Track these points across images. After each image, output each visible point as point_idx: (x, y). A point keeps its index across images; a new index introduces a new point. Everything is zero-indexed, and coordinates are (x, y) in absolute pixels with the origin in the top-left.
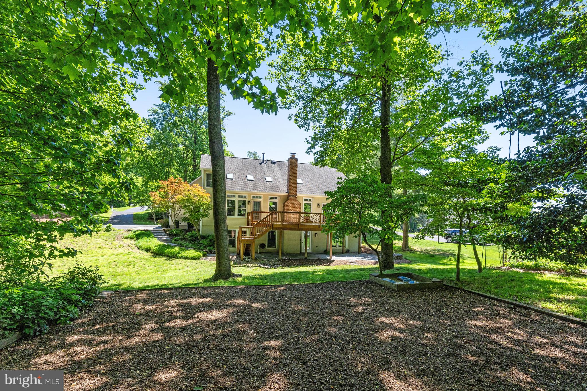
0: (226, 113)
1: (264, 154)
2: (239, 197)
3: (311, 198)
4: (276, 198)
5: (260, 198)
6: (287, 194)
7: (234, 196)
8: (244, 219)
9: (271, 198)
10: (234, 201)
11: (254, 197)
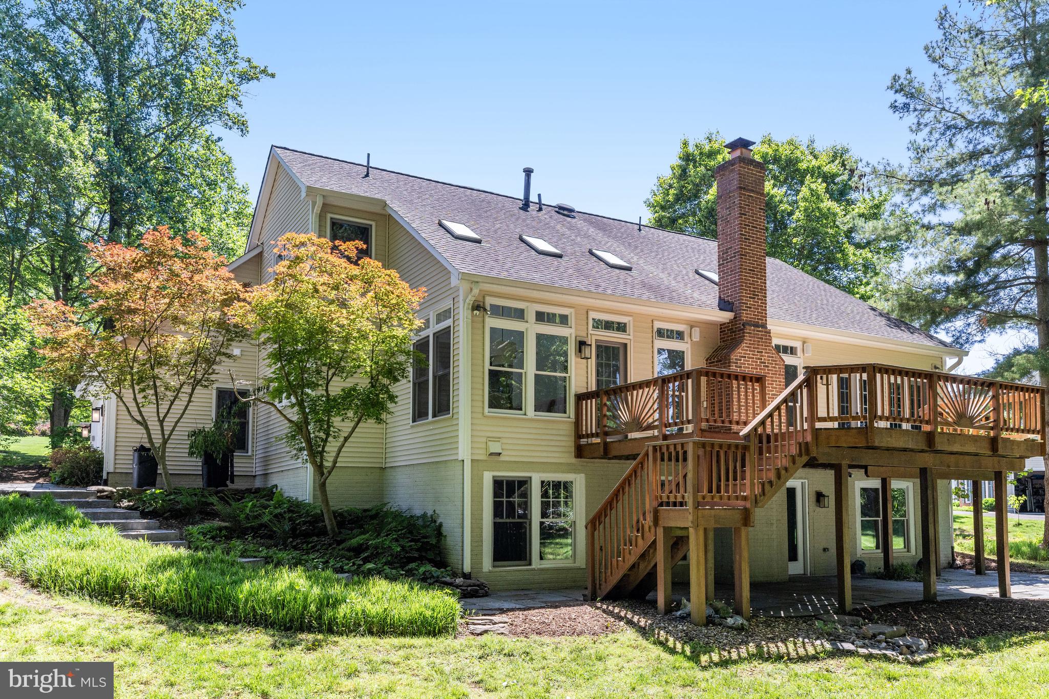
0: (242, 66)
1: (528, 172)
2: (541, 317)
3: (797, 344)
4: (680, 335)
5: (621, 327)
6: (726, 316)
7: (519, 314)
8: (562, 422)
9: (660, 333)
10: (520, 335)
11: (598, 324)
